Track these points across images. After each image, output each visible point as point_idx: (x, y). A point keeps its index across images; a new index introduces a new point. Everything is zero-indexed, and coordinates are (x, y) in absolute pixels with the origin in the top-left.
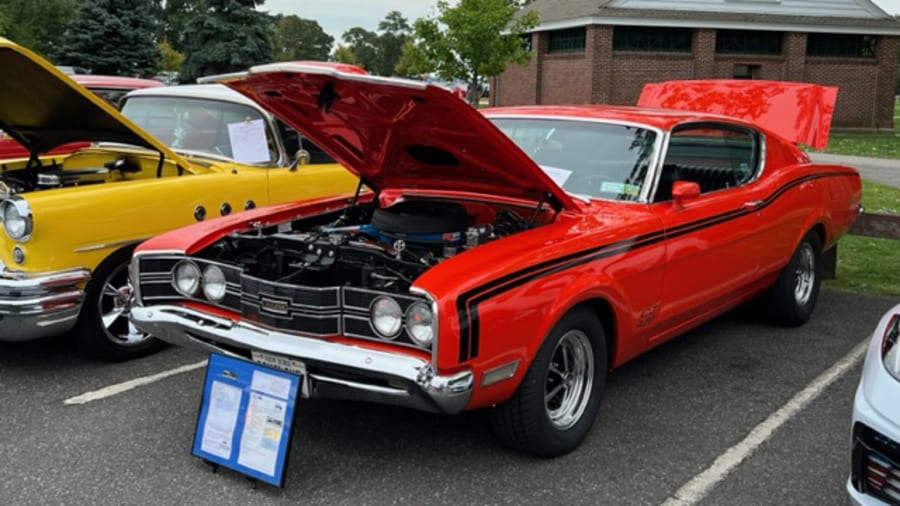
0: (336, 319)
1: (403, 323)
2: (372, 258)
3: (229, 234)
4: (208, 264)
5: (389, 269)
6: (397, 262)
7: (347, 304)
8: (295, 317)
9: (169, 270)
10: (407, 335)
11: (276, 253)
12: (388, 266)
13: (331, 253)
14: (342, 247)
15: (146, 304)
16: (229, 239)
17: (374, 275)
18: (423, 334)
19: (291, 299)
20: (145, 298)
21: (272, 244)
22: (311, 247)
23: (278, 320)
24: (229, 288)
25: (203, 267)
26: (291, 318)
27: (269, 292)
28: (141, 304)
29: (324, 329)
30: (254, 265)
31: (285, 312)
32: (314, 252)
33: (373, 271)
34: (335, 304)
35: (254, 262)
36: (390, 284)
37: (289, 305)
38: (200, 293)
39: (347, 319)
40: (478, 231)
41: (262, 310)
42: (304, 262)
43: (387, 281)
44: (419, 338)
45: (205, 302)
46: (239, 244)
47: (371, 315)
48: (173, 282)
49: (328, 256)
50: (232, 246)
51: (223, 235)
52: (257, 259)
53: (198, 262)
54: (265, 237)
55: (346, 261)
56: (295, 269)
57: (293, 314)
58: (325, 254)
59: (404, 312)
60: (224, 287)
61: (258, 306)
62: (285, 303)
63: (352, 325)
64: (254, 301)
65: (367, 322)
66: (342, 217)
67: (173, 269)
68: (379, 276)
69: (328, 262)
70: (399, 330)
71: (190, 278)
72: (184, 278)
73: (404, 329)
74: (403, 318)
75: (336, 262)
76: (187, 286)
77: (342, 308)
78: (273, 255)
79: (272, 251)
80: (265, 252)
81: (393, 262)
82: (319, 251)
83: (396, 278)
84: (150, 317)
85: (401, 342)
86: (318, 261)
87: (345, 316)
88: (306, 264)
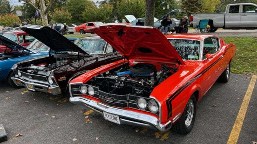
0: (127, 104)
1: (147, 106)
2: (135, 85)
3: (93, 77)
4: (89, 86)
5: (140, 88)
6: (142, 86)
7: (129, 99)
8: (115, 103)
9: (79, 87)
10: (149, 109)
11: (107, 82)
12: (140, 87)
13: (123, 83)
14: (126, 81)
15: (73, 96)
16: (93, 78)
17: (136, 89)
18: (154, 109)
19: (114, 98)
20: (73, 95)
21: (106, 80)
22: (117, 81)
23: (110, 104)
24: (95, 92)
25: (88, 87)
26: (114, 103)
27: (107, 96)
28: (72, 97)
29: (124, 106)
30: (101, 85)
31: (112, 101)
32: (118, 82)
33: (135, 88)
34: (126, 99)
35: (101, 84)
36: (141, 92)
37: (113, 100)
38: (87, 93)
39: (130, 103)
40: (160, 73)
41: (105, 100)
42: (116, 86)
43: (140, 91)
44: (152, 110)
45: (89, 95)
46: (97, 79)
47: (137, 102)
48: (80, 90)
49: (122, 83)
50: (95, 80)
51: (92, 77)
52: (102, 83)
53: (86, 85)
54: (104, 77)
55: (127, 85)
56: (114, 88)
57: (114, 102)
58: (121, 83)
59: (147, 103)
60: (94, 92)
61: (104, 99)
62: (112, 99)
63: (131, 105)
64: (103, 98)
65: (136, 105)
66: (121, 68)
67: (80, 87)
68: (137, 90)
69: (122, 85)
70: (146, 107)
71: (84, 89)
72: (83, 89)
73: (148, 107)
74: (147, 104)
75: (124, 85)
76: (84, 91)
77: (128, 100)
78: (106, 82)
79: (106, 81)
80: (104, 82)
81: (141, 86)
82: (119, 82)
83: (142, 90)
84: (75, 100)
85: (147, 111)
86: (119, 85)
87: (129, 102)
88: (116, 87)
